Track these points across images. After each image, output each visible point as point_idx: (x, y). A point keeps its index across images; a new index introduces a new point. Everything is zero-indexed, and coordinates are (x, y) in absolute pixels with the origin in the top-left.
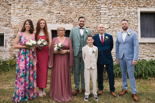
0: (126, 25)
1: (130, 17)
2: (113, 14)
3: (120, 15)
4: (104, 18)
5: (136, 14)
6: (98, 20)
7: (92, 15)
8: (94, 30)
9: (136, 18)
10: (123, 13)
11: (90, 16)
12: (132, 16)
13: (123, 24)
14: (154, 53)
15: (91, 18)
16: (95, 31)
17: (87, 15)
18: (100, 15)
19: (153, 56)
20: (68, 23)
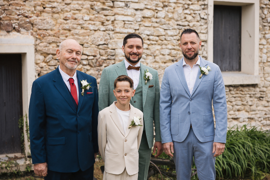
0: (194, 46)
1: (189, 18)
2: (149, 7)
3: (167, 9)
4: (126, 18)
5: (203, 9)
6: (107, 23)
7: (92, 6)
8: (95, 52)
9: (203, 19)
10: (173, 5)
11: (84, 11)
12: (194, 15)
13: (186, 43)
14: (238, 110)
15: (87, 18)
16: (99, 56)
17: (77, 7)
18: (113, 7)
19: (238, 117)
20: (19, 31)
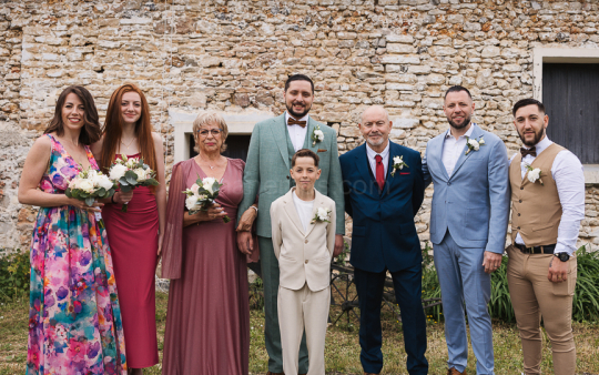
1: (502, 83)
2: (436, 70)
3: (464, 72)
4: (401, 87)
5: (528, 70)
6: (374, 93)
7: (353, 71)
8: (356, 132)
9: (526, 84)
10: (475, 66)
11: (342, 78)
12: (509, 79)
14: (591, 225)
15: (345, 87)
16: (361, 138)
17: (333, 73)
18: (384, 72)
19: (590, 235)
